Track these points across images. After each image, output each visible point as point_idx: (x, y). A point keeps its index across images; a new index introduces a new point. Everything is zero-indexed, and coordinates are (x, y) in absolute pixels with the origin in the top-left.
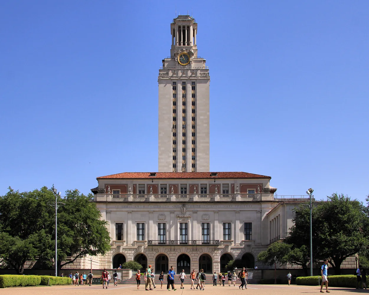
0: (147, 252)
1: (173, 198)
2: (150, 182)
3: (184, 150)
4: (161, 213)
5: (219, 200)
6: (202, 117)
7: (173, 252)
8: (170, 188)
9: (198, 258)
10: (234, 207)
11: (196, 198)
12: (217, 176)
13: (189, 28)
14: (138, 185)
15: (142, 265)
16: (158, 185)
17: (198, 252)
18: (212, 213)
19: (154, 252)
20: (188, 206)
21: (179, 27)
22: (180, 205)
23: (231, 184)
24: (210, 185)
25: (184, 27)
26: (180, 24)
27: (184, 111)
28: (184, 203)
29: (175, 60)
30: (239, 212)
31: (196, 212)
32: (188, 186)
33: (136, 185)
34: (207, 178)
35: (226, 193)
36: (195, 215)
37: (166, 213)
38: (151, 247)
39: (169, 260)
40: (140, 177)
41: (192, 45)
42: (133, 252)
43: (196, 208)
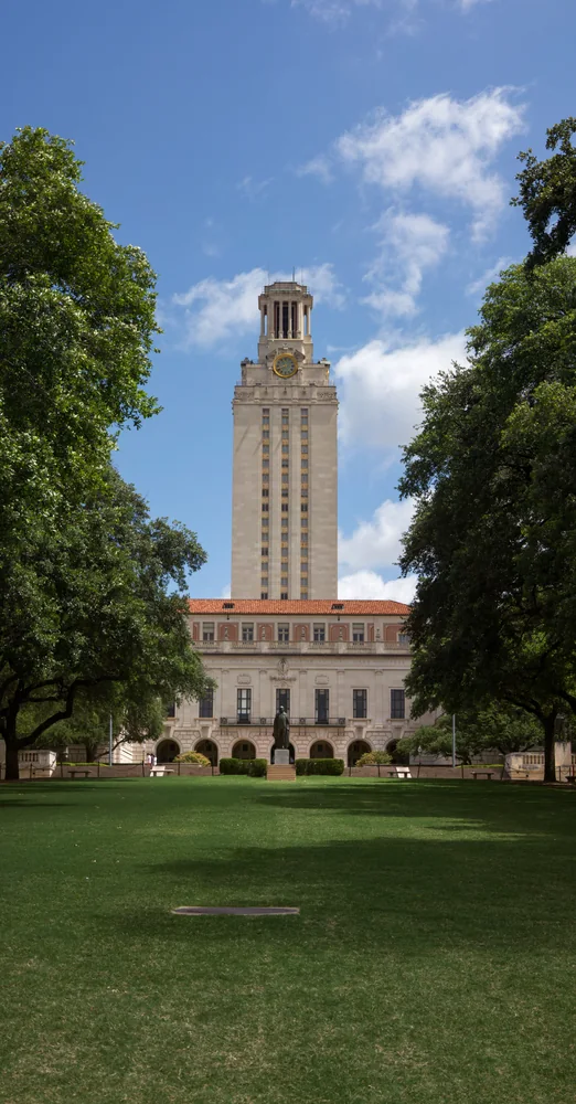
0: (218, 738)
1: (265, 648)
2: (223, 619)
3: (285, 536)
4: (242, 672)
5: (346, 652)
6: (321, 476)
7: (263, 738)
8: (260, 630)
9: (309, 748)
10: (373, 664)
11: (305, 648)
12: (343, 611)
13: (295, 304)
14: (201, 625)
15: (210, 759)
16: (237, 624)
17: (309, 738)
18: (335, 672)
19: (231, 738)
20: (291, 662)
21: (277, 303)
22: (277, 661)
23: (369, 624)
24: (329, 625)
25: (286, 303)
26: (277, 298)
27: (286, 464)
28: (283, 656)
29: (267, 368)
30: (381, 672)
31: (305, 671)
32: (291, 626)
33: (198, 624)
34: (325, 614)
35: (359, 638)
36: (303, 676)
37: (251, 673)
38: (224, 729)
39: (257, 751)
40: (205, 610)
41: (302, 337)
42: (193, 737)
43: (304, 664)
